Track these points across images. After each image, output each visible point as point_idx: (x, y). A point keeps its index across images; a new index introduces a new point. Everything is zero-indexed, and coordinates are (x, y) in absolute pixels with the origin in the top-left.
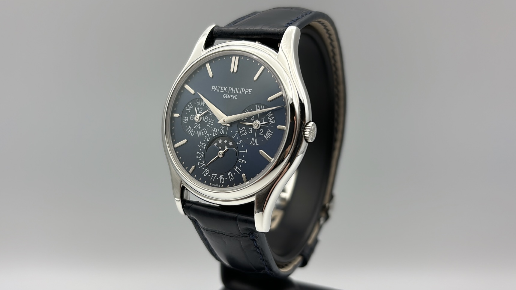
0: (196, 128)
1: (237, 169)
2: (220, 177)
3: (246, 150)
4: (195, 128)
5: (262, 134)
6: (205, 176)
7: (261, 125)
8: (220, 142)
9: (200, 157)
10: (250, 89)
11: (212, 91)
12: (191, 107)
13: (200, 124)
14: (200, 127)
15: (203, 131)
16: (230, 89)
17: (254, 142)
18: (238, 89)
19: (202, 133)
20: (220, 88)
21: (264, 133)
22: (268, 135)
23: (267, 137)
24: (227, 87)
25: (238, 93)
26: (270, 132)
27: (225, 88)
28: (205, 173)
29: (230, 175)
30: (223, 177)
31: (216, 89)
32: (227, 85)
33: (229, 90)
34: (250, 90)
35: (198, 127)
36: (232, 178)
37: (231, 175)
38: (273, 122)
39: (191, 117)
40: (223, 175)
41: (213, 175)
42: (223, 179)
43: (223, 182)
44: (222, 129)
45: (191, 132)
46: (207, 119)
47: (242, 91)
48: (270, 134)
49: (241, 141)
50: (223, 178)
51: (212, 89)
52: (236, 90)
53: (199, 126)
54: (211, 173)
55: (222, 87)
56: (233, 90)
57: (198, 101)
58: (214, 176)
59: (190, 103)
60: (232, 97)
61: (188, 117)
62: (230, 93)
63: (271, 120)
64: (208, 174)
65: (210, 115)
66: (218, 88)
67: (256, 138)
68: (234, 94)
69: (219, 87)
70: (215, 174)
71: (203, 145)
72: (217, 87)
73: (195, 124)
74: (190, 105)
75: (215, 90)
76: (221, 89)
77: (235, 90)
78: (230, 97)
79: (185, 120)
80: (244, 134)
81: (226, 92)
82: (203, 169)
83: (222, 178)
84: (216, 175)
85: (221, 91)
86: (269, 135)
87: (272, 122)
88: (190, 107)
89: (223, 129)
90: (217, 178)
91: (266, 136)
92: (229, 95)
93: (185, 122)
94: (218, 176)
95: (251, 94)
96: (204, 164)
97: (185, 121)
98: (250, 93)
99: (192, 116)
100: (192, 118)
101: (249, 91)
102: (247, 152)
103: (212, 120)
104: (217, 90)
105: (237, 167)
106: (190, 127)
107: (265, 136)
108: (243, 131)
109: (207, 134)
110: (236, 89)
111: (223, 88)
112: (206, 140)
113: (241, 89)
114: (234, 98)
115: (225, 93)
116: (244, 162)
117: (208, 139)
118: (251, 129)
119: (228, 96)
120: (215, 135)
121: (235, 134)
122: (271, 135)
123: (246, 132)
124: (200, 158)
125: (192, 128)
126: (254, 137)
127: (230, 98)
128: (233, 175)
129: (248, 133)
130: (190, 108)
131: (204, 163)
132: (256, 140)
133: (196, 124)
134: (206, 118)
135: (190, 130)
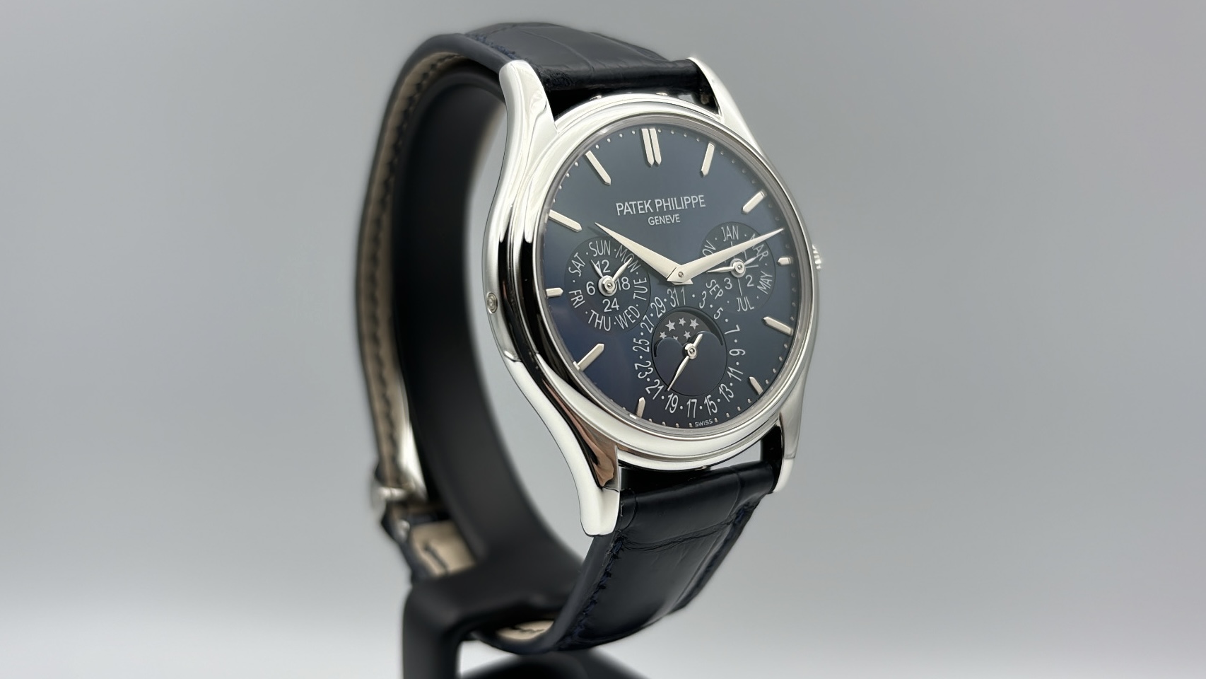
0: (610, 310)
1: (734, 373)
2: (706, 401)
3: (737, 326)
4: (606, 310)
5: (753, 285)
6: (672, 412)
7: (746, 266)
8: (671, 326)
9: (646, 373)
10: (700, 196)
11: (619, 214)
12: (580, 265)
13: (615, 299)
14: (617, 306)
15: (629, 313)
16: (659, 203)
17: (745, 305)
18: (675, 198)
19: (629, 317)
20: (636, 205)
21: (756, 282)
22: (765, 283)
23: (765, 288)
24: (650, 201)
25: (677, 208)
26: (766, 275)
27: (647, 203)
28: (670, 405)
29: (724, 390)
30: (710, 399)
31: (627, 209)
32: (650, 195)
33: (657, 206)
34: (702, 198)
35: (612, 307)
36: (731, 395)
37: (727, 390)
38: (765, 254)
39: (588, 289)
40: (709, 396)
41: (689, 403)
42: (712, 404)
43: (715, 410)
44: (672, 297)
45: (601, 322)
46: (627, 282)
47: (686, 203)
48: (768, 281)
49: (720, 311)
50: (712, 402)
51: (618, 209)
52: (671, 203)
53: (615, 305)
54: (682, 402)
55: (639, 202)
56: (665, 205)
57: (594, 246)
58: (692, 404)
59: (576, 255)
60: (667, 221)
61: (580, 291)
62: (662, 212)
63: (759, 251)
64: (678, 406)
65: (631, 271)
66: (631, 206)
67: (744, 295)
68: (673, 212)
69: (633, 203)
70: (693, 400)
71: (643, 345)
72: (626, 204)
73: (604, 302)
74: (576, 260)
75: (626, 211)
76: (639, 207)
77: (669, 204)
78: (665, 220)
79: (577, 298)
80: (718, 295)
81: (652, 211)
82: (663, 397)
83: (710, 404)
84: (695, 401)
85: (640, 212)
86: (768, 283)
87: (763, 255)
88: (578, 265)
89: (674, 295)
90: (701, 407)
91: (761, 285)
92: (660, 218)
93: (579, 302)
94: (701, 402)
95: (704, 206)
96: (661, 388)
97: (578, 300)
98: (702, 203)
99: (591, 285)
100: (591, 290)
101: (701, 201)
102: (738, 330)
103: (640, 282)
104: (630, 210)
105: (731, 369)
106: (594, 312)
107: (759, 287)
108: (714, 288)
109: (642, 316)
110: (670, 200)
111: (643, 204)
112: (645, 330)
113: (681, 198)
114: (673, 221)
115: (649, 214)
116: (741, 352)
117: (650, 327)
118: (728, 281)
119: (658, 219)
120: (661, 314)
121: (704, 299)
122: (770, 282)
123: (721, 290)
124: (648, 376)
125: (601, 313)
126: (739, 296)
127: (664, 222)
128: (729, 387)
129: (724, 289)
130: (578, 268)
131: (660, 386)
132: (746, 299)
133: (607, 302)
134: (625, 280)
135: (597, 321)
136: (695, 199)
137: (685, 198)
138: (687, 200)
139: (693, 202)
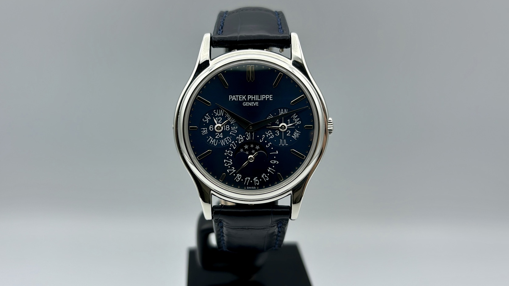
0: (219, 137)
1: (271, 170)
2: (254, 179)
3: (277, 151)
4: (216, 137)
5: (290, 135)
6: (237, 181)
7: (287, 127)
8: (246, 147)
9: (229, 164)
12: (208, 118)
13: (222, 133)
14: (222, 136)
15: (226, 140)
16: (249, 97)
17: (283, 143)
18: (258, 96)
21: (292, 134)
22: (296, 135)
23: (296, 137)
25: (258, 100)
26: (298, 132)
27: (244, 97)
28: (237, 178)
29: (264, 176)
31: (234, 98)
32: (246, 93)
33: (248, 98)
34: (271, 96)
36: (267, 179)
37: (266, 176)
38: (299, 123)
40: (257, 178)
41: (246, 179)
43: (258, 183)
44: (247, 136)
45: (213, 142)
46: (228, 127)
47: (263, 98)
48: (298, 134)
49: (270, 144)
50: (257, 180)
51: (230, 98)
52: (256, 98)
54: (243, 178)
55: (240, 96)
56: (252, 98)
57: (216, 112)
59: (207, 114)
60: (252, 105)
61: (206, 128)
62: (250, 101)
63: (296, 121)
64: (241, 179)
65: (231, 123)
66: (236, 97)
67: (284, 139)
68: (255, 101)
69: (237, 96)
71: (230, 153)
72: (234, 96)
73: (216, 134)
74: (207, 116)
75: (233, 99)
76: (240, 98)
77: (255, 98)
78: (251, 104)
79: (204, 131)
80: (271, 137)
81: (245, 100)
82: (234, 175)
84: (249, 178)
85: (240, 100)
89: (249, 135)
90: (251, 181)
91: (294, 136)
92: (249, 103)
93: (205, 133)
94: (252, 179)
95: (272, 100)
96: (234, 171)
98: (271, 98)
99: (211, 127)
100: (211, 129)
101: (270, 97)
102: (277, 153)
103: (234, 128)
104: (235, 99)
105: (270, 168)
106: (211, 137)
107: (292, 136)
108: (269, 134)
109: (232, 142)
110: (255, 96)
111: (242, 97)
112: (232, 147)
113: (261, 96)
114: (255, 105)
115: (244, 101)
116: (276, 162)
117: (234, 146)
118: (277, 132)
119: (248, 103)
120: (241, 142)
121: (263, 138)
123: (273, 135)
125: (214, 138)
126: (282, 139)
127: (250, 105)
129: (275, 135)
133: (218, 134)
135: (211, 141)
136: (268, 97)
137: (263, 96)
138: (264, 97)
139: (267, 98)
